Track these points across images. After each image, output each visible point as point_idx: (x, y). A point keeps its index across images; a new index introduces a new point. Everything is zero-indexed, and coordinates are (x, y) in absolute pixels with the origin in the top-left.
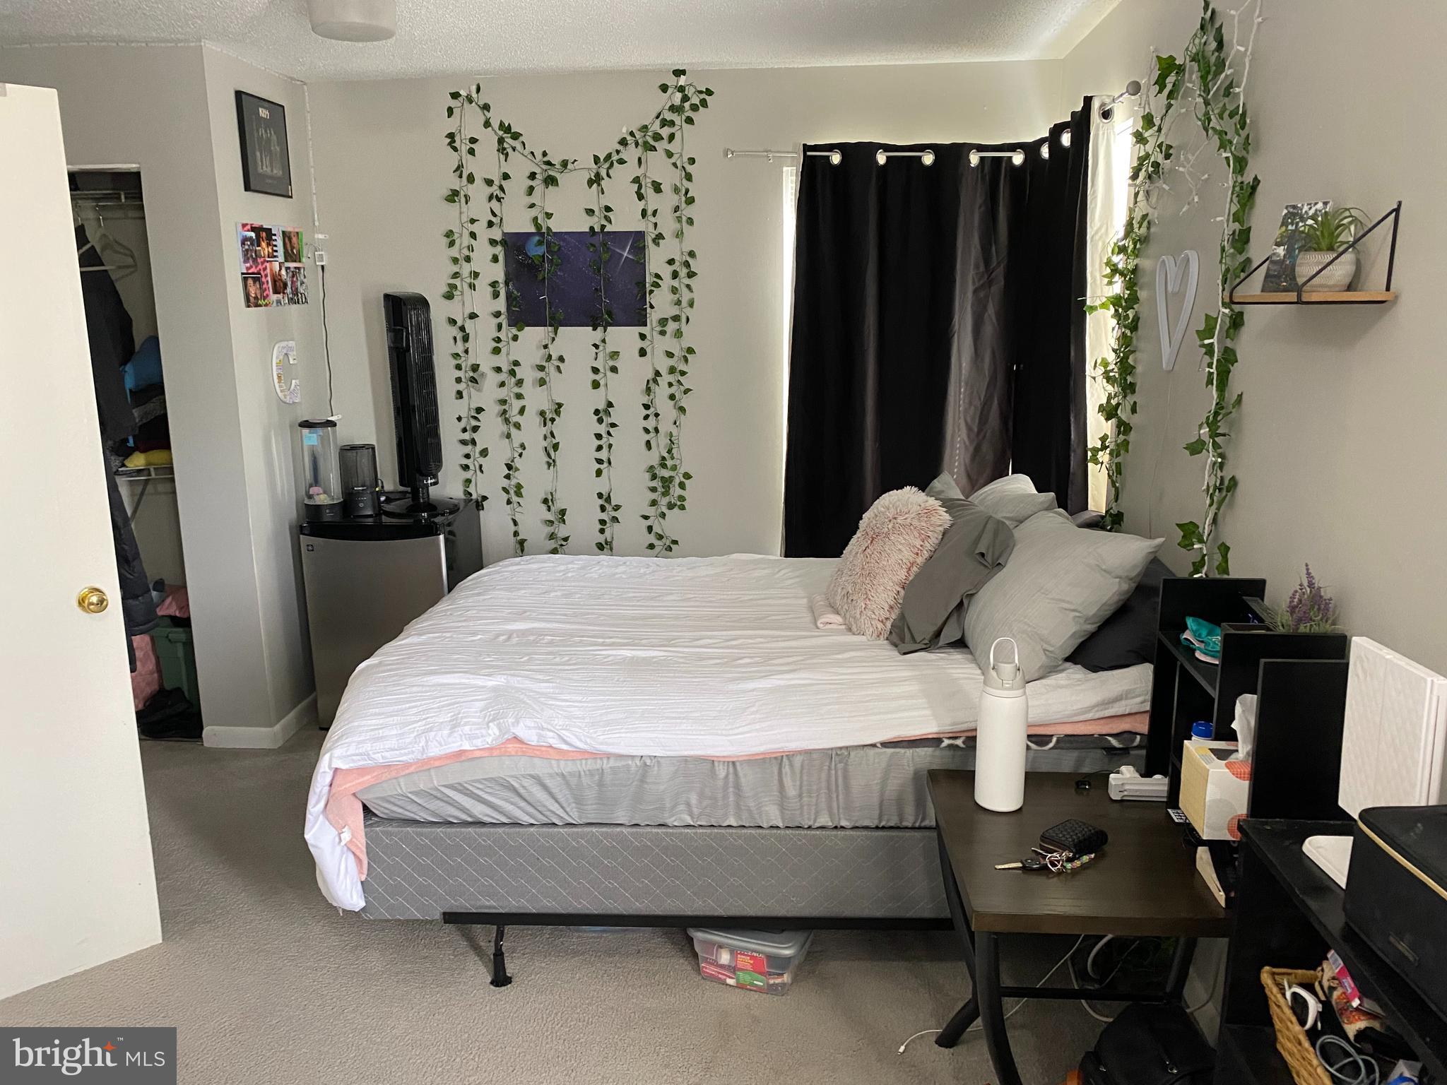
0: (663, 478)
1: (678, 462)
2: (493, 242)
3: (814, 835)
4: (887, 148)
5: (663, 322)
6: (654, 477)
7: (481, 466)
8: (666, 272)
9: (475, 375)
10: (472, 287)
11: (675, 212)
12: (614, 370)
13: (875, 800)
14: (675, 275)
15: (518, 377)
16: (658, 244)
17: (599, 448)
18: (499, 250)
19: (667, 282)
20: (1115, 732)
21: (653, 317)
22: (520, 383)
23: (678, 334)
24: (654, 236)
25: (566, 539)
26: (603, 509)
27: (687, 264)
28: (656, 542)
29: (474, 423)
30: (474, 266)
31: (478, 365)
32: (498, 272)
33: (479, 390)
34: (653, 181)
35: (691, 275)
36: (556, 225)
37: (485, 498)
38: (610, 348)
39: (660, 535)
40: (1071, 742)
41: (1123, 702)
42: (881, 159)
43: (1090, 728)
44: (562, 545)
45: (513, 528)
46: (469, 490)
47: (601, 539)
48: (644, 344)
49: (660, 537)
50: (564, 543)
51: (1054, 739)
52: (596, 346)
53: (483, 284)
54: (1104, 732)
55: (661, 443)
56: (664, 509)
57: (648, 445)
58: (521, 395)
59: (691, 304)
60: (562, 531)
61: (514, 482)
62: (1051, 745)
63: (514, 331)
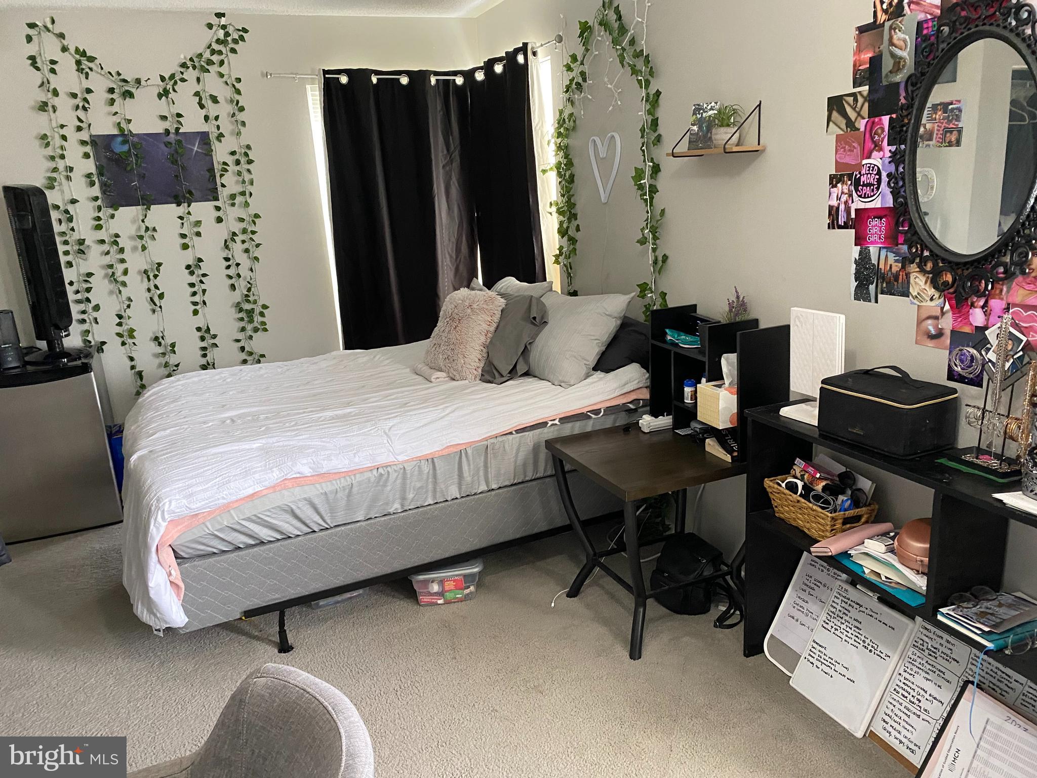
0: (247, 310)
1: (256, 298)
2: (83, 143)
3: (478, 498)
4: (377, 73)
5: (233, 197)
6: (241, 310)
7: (96, 319)
8: (230, 160)
9: (81, 247)
10: (68, 178)
11: (232, 117)
12: (198, 234)
13: (512, 468)
14: (238, 163)
15: (120, 246)
16: (220, 141)
17: (194, 294)
18: (88, 149)
19: (232, 168)
20: (630, 400)
21: (224, 193)
22: (122, 250)
23: (247, 204)
24: (216, 135)
25: (177, 366)
26: (203, 339)
27: (246, 154)
28: (248, 358)
29: (86, 286)
30: (68, 162)
31: (84, 240)
32: (90, 166)
33: (85, 260)
34: (211, 95)
35: (250, 162)
36: (137, 128)
37: (104, 343)
38: (193, 218)
39: (250, 352)
40: (610, 410)
41: (629, 384)
42: (374, 80)
43: (618, 401)
44: (174, 370)
45: (129, 364)
46: (88, 338)
47: (203, 361)
48: (220, 214)
49: (251, 354)
50: (175, 368)
51: (602, 411)
52: (181, 218)
53: (78, 177)
54: (624, 402)
55: (242, 285)
56: (250, 333)
57: (233, 287)
58: (124, 259)
59: (252, 183)
60: (173, 359)
61: (125, 327)
62: (602, 414)
63: (111, 211)
